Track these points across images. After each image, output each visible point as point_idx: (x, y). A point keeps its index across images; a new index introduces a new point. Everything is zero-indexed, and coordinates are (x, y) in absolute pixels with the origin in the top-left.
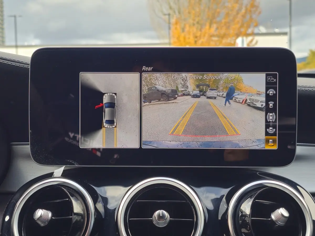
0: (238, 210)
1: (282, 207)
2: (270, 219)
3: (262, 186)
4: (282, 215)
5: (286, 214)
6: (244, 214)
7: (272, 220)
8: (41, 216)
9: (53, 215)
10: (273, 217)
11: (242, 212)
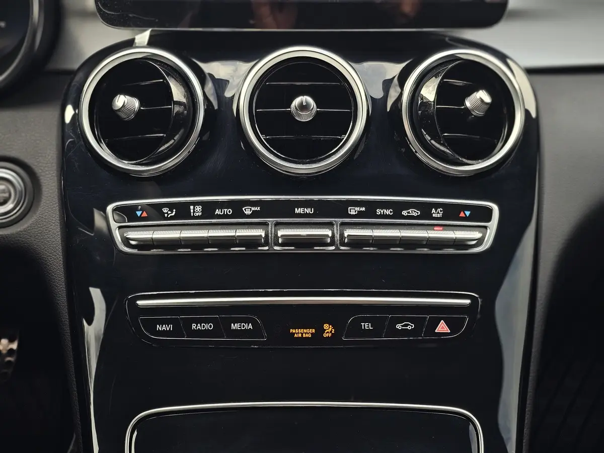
0: (416, 94)
1: (482, 89)
2: (463, 107)
3: (453, 58)
4: (482, 101)
5: (487, 99)
6: (425, 101)
7: (466, 109)
8: (123, 106)
9: (141, 104)
10: (468, 103)
11: (422, 99)
